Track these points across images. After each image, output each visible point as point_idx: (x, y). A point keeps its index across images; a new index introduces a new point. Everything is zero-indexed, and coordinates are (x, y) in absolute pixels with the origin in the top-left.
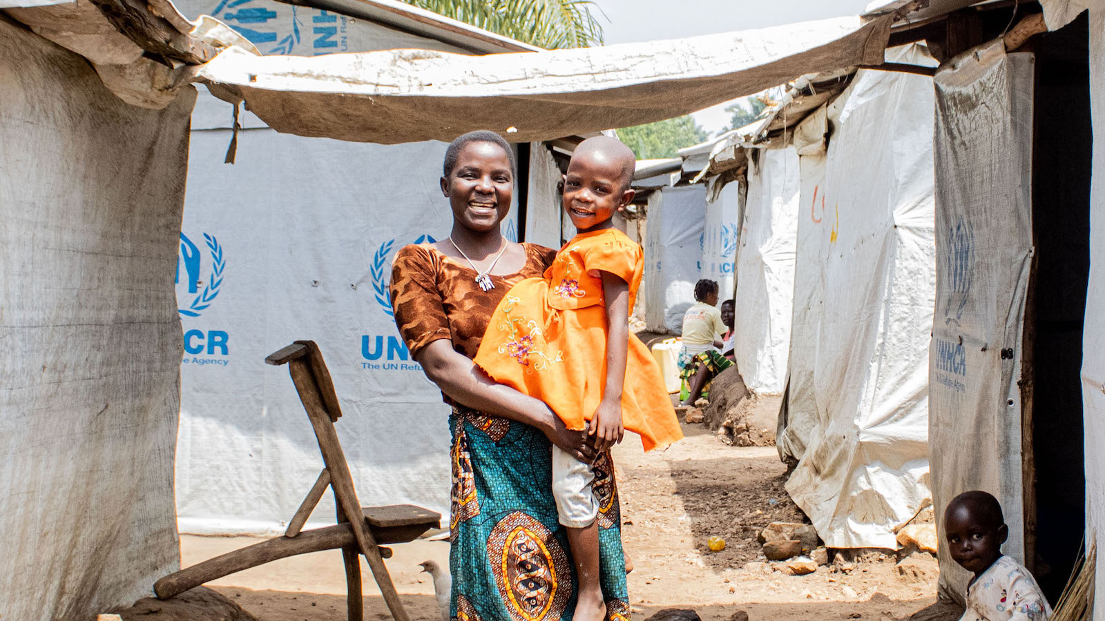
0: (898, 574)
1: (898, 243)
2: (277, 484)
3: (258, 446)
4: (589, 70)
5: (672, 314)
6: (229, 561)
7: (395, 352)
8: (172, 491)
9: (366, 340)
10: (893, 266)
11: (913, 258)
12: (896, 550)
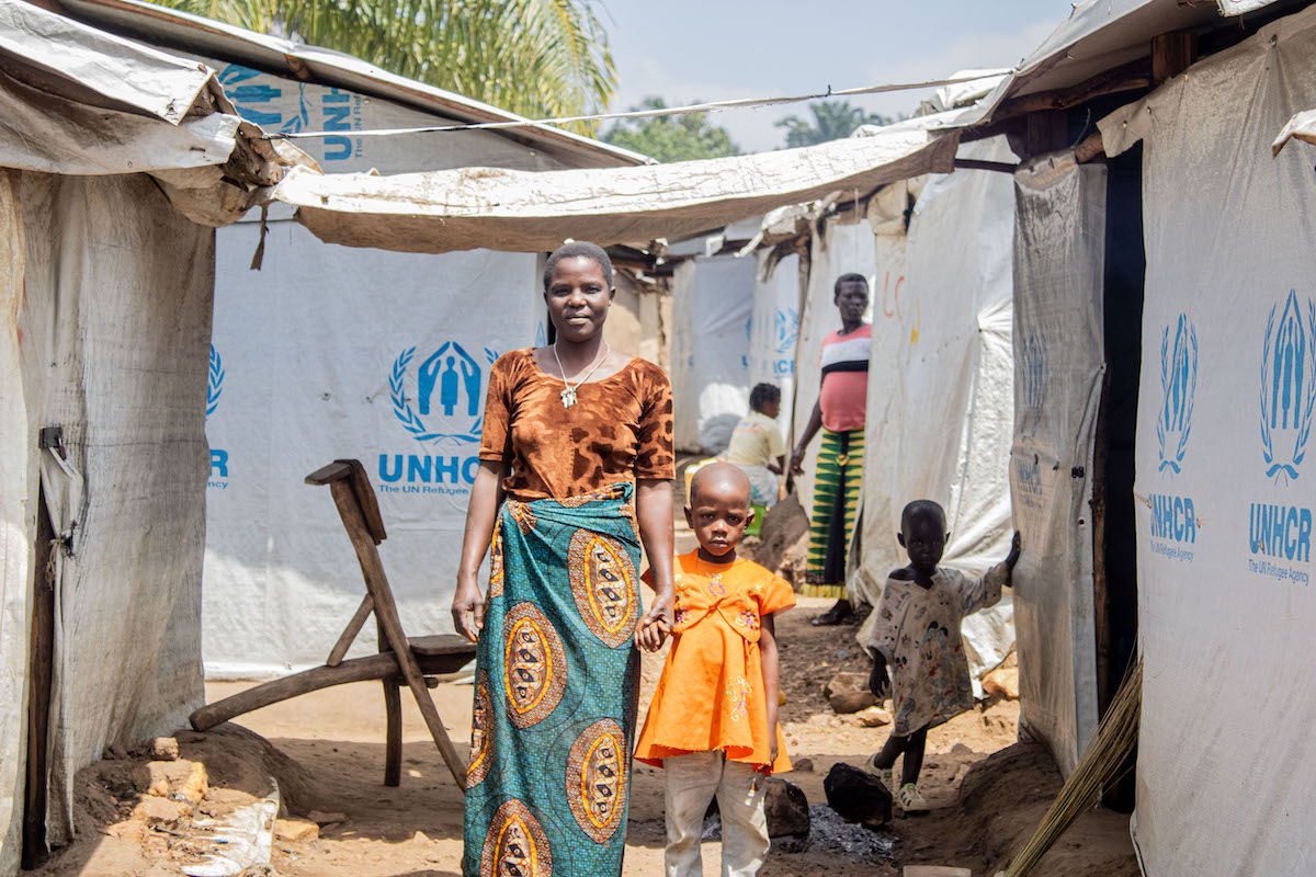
0: (983, 725)
1: (984, 349)
2: (283, 623)
3: (261, 579)
4: (655, 189)
5: (709, 427)
6: (269, 691)
7: (417, 473)
8: (199, 619)
9: (384, 459)
10: (978, 376)
11: (1001, 366)
12: (981, 698)
